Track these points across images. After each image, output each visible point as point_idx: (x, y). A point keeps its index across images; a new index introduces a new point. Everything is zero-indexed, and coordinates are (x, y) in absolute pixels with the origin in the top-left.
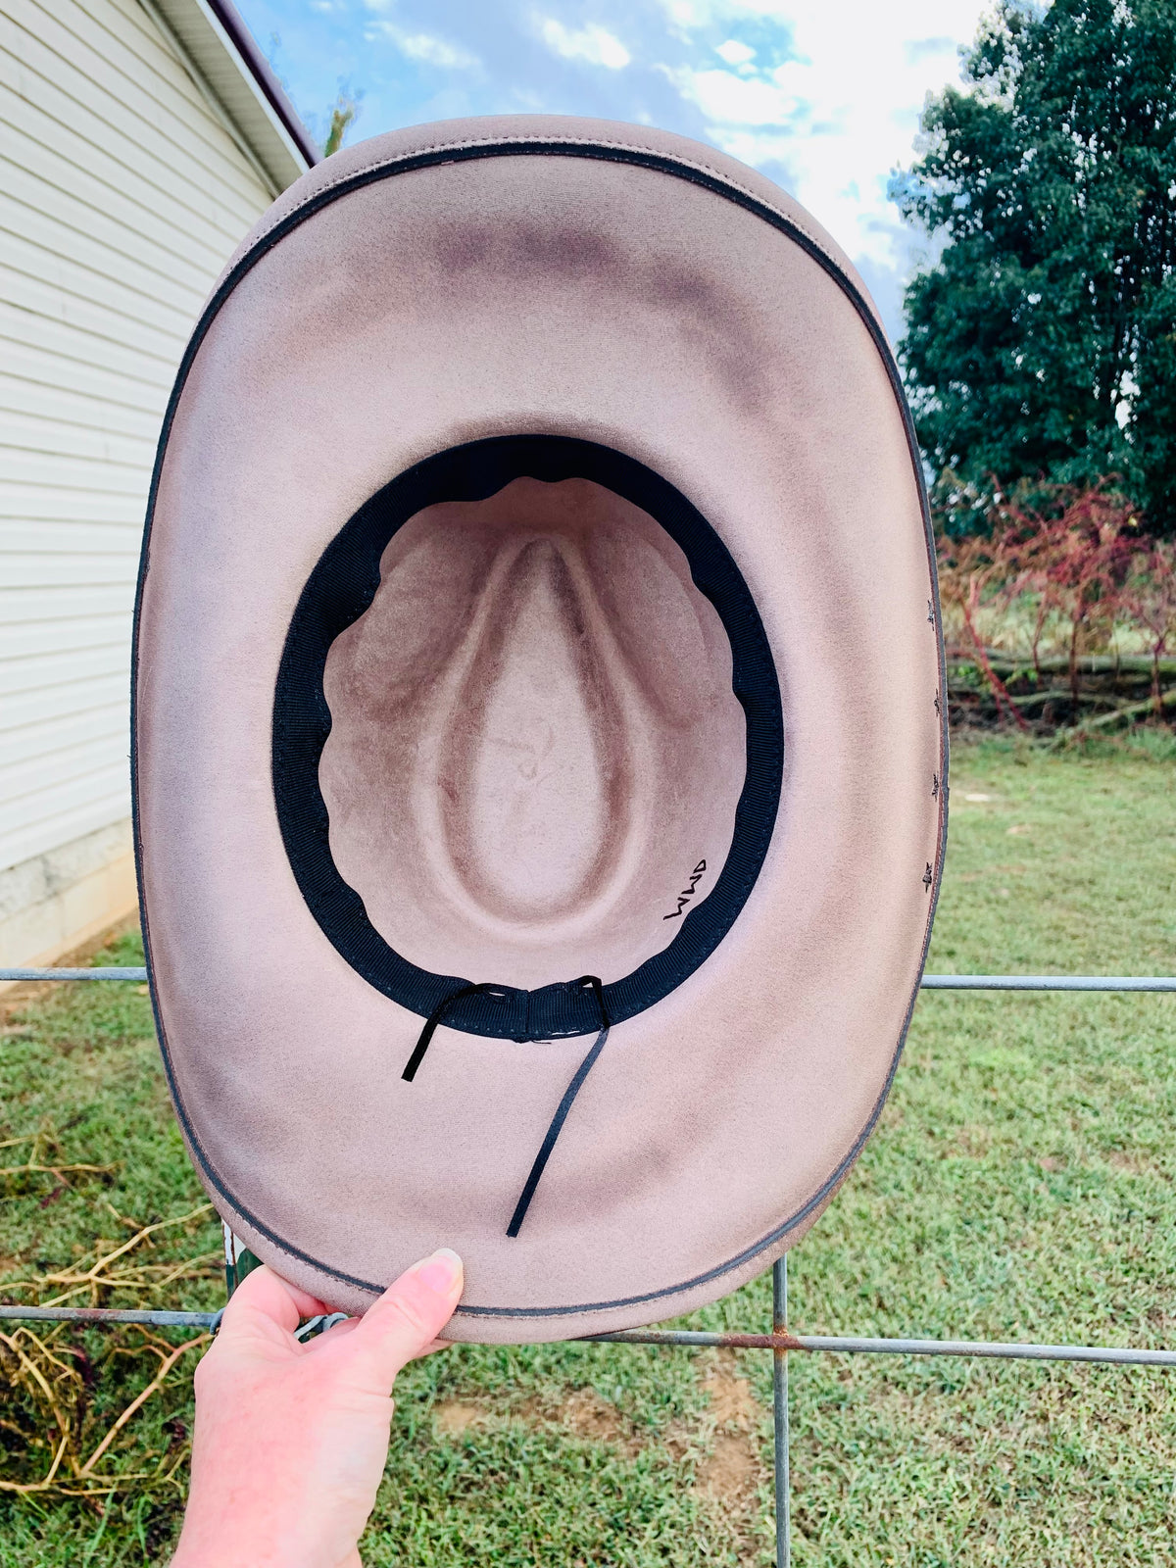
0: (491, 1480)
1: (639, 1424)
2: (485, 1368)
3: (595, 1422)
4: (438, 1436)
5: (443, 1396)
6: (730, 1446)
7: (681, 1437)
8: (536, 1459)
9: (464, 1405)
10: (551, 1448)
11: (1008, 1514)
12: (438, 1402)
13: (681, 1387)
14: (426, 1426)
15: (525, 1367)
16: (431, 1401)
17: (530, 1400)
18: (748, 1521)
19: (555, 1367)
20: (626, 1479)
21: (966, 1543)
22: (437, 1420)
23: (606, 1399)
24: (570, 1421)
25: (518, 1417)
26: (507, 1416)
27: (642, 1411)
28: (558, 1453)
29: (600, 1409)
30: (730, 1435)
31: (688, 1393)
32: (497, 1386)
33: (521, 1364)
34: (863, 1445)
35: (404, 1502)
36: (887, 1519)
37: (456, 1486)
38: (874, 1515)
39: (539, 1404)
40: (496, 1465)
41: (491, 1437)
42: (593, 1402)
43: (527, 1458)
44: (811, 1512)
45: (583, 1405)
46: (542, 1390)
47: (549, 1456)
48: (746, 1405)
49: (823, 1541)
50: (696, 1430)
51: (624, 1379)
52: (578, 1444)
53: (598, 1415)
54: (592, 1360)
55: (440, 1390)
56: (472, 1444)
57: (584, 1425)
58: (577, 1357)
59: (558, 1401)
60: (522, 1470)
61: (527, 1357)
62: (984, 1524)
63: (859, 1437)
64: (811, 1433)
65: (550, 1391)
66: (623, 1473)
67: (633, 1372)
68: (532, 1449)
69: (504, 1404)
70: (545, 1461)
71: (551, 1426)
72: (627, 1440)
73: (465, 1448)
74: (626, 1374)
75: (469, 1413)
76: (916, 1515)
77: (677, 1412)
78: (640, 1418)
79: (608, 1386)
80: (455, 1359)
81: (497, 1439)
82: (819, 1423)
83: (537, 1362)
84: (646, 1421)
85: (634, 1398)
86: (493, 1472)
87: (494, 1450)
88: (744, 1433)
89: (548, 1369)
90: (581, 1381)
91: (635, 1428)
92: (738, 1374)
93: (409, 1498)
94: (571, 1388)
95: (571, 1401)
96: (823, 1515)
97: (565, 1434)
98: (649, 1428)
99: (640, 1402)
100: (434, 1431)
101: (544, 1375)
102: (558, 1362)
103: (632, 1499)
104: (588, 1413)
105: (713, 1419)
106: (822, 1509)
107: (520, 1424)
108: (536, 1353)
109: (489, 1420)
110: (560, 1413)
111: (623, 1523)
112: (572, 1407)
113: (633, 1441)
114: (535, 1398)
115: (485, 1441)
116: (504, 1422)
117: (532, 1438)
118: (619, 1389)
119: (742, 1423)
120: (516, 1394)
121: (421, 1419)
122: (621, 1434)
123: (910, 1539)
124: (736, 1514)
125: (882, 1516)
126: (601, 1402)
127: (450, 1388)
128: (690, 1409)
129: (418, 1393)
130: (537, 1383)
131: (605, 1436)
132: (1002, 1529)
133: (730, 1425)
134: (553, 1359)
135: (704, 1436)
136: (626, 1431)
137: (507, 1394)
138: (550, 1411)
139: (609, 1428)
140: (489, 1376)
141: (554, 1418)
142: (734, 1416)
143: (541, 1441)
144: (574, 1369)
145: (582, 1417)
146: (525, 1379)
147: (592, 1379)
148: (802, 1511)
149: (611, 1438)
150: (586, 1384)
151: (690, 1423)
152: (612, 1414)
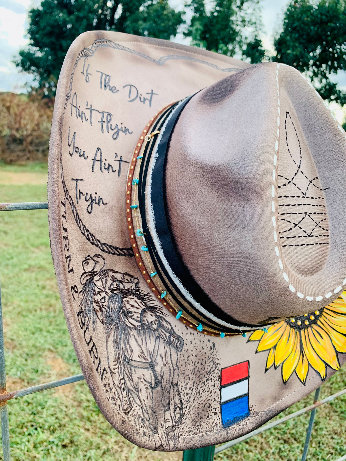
1: (30, 381)
18: (75, 397)
20: (33, 399)
29: (14, 380)
31: (43, 367)
48: (63, 365)
50: (50, 377)
53: (14, 383)
77: (43, 373)
79: (14, 373)
84: (32, 379)
92: (57, 356)
98: (34, 381)
99: (28, 374)
103: (37, 403)
105: (54, 372)
111: (35, 412)
119: (65, 371)
122: (25, 386)
128: (45, 371)
133: (61, 372)
136: (26, 384)
142: (61, 369)
151: (47, 376)
152: (19, 381)
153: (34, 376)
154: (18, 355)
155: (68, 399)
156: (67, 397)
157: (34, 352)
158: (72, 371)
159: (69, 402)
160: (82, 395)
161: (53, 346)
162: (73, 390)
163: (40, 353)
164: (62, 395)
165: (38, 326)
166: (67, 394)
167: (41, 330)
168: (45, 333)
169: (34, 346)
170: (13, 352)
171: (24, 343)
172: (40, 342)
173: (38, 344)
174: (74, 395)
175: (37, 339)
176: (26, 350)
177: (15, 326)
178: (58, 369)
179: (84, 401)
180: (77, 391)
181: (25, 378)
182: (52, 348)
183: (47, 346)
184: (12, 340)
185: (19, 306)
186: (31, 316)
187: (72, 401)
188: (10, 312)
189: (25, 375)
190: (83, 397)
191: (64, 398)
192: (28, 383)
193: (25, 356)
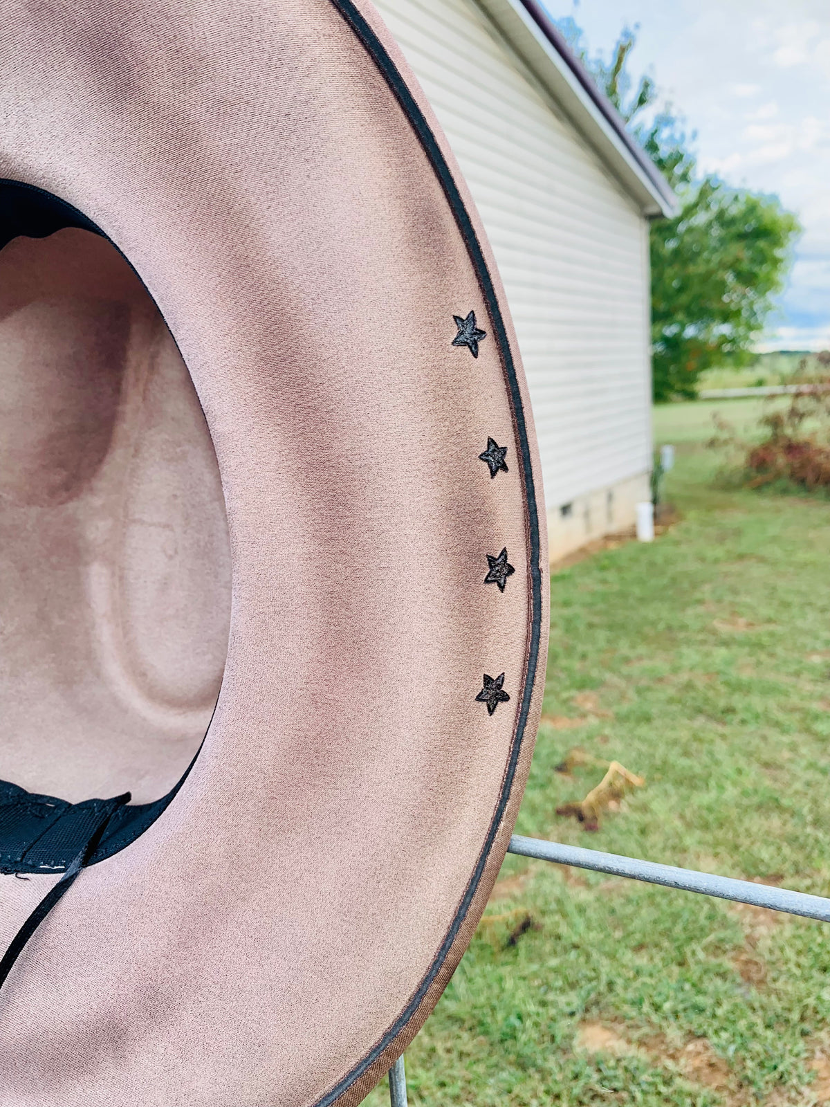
0: (614, 1096)
2: (625, 1002)
4: (578, 1050)
5: (588, 1016)
8: (652, 1089)
9: (605, 1028)
10: (667, 1082)
12: (584, 1020)
13: (789, 1060)
14: (570, 1037)
15: (657, 1008)
16: (578, 1017)
17: (657, 1036)
19: (682, 1015)
22: (580, 1035)
23: (719, 1052)
25: (643, 1050)
26: (634, 1046)
27: (749, 1073)
28: (671, 1090)
32: (632, 1018)
33: (653, 1004)
35: (541, 1094)
37: (585, 1094)
39: (663, 1042)
40: (617, 1084)
41: (619, 1060)
42: (709, 1053)
43: (645, 1087)
45: (699, 1053)
47: (663, 1089)
51: (739, 1040)
52: (688, 1086)
54: (714, 1016)
55: (587, 1010)
56: (602, 1062)
57: (698, 1070)
58: (700, 1010)
60: (639, 1096)
61: (657, 1000)
65: (674, 1034)
67: (747, 1034)
68: (651, 1079)
69: (635, 1035)
70: (659, 1093)
71: (670, 1064)
72: (732, 1094)
73: (598, 1063)
74: (742, 1036)
75: (607, 1035)
78: (746, 1078)
80: (603, 988)
81: (624, 1063)
83: (667, 1006)
85: (744, 1059)
86: (615, 1090)
87: (620, 1072)
89: (676, 1014)
90: (700, 1032)
91: (741, 1086)
93: (547, 1092)
94: (692, 1036)
95: (691, 1047)
97: (680, 1075)
100: (575, 1042)
101: (672, 1019)
102: (685, 1010)
107: (643, 1055)
108: (667, 999)
109: (620, 1047)
110: (678, 1055)
112: (690, 1053)
113: (739, 1096)
114: (661, 1036)
115: (612, 1063)
116: (632, 1051)
117: (651, 1071)
118: (732, 1048)
120: (646, 1030)
121: (566, 1031)
126: (715, 1054)
127: (595, 1011)
129: (568, 1010)
130: (664, 1024)
131: (714, 1085)
134: (681, 1007)
137: (638, 1027)
138: (671, 1051)
139: (720, 1080)
140: (627, 1009)
141: (673, 1057)
143: (657, 1075)
144: (697, 1020)
145: (697, 1063)
146: (655, 1018)
147: (710, 1032)
149: (718, 1089)
150: (704, 1036)
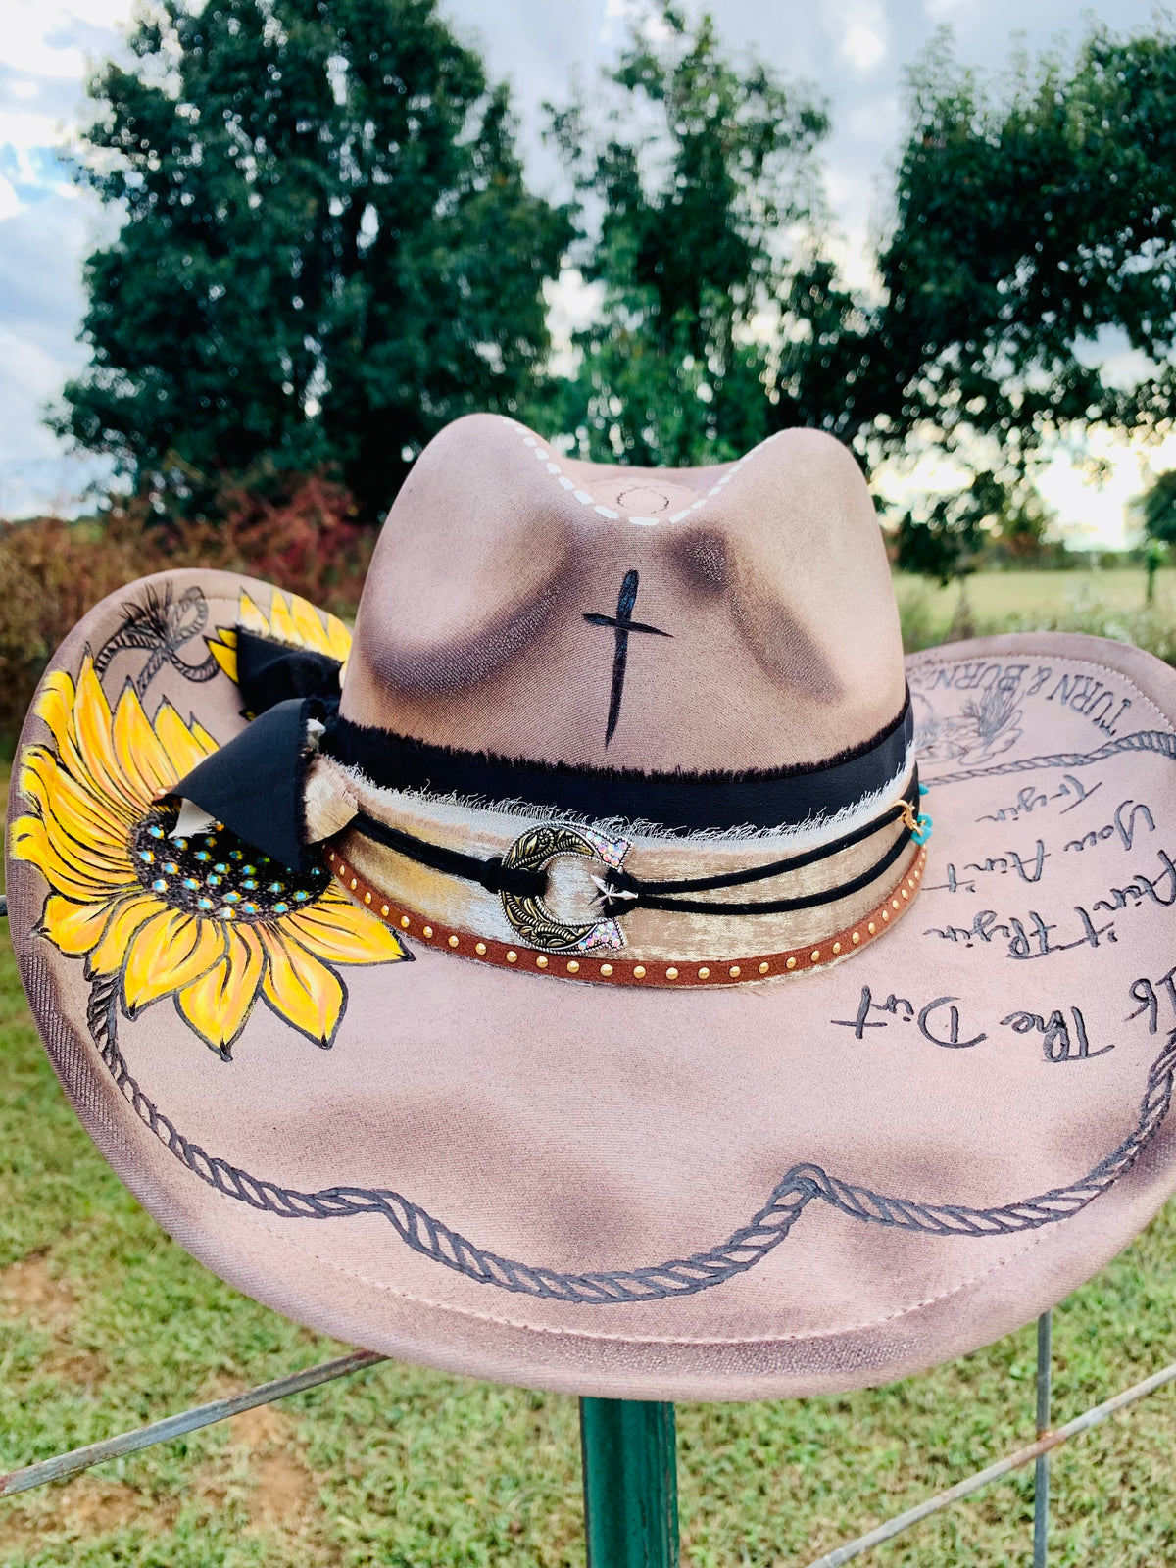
1: (161, 1489)
3: (104, 1510)
6: (271, 1467)
7: (216, 1481)
11: (554, 1411)
18: (319, 1532)
20: (174, 1552)
21: (529, 1453)
24: (75, 1522)
29: (106, 1493)
30: (268, 1457)
34: (404, 1407)
36: (453, 1464)
38: (441, 1467)
44: (379, 1493)
46: (23, 1504)
48: (272, 1423)
49: (401, 1514)
50: (228, 1468)
53: (106, 1501)
59: (47, 1506)
62: (538, 1429)
63: (397, 1401)
64: (349, 1420)
66: (167, 1547)
76: (479, 1449)
77: (204, 1458)
82: (354, 1407)
84: (166, 1483)
88: (282, 1447)
96: (390, 1491)
98: (175, 1489)
99: (152, 1466)
104: (93, 1504)
105: (244, 1447)
106: (389, 1485)
119: (277, 1439)
122: (144, 1509)
123: (479, 1472)
124: (304, 1531)
125: (448, 1466)
128: (212, 1449)
132: (553, 1426)
133: (265, 1447)
135: (240, 1470)
136: (148, 1502)
142: (265, 1434)
148: (371, 1497)
151: (218, 1463)
152: (124, 1492)
153: (174, 1470)
154: (116, 1401)
155: (296, 1541)
156: (290, 1532)
157: (169, 1383)
158: (303, 1437)
159: (298, 1549)
160: (342, 1519)
161: (235, 1357)
162: (310, 1508)
163: (191, 1385)
164: (275, 1527)
165: (178, 1290)
166: (288, 1523)
167: (189, 1304)
168: (202, 1314)
169: (170, 1364)
170: (96, 1394)
171: (134, 1357)
172: (187, 1349)
173: (181, 1356)
174: (316, 1526)
175: (176, 1337)
176: (142, 1382)
177: (102, 1301)
178: (254, 1435)
179: (353, 1540)
180: (324, 1507)
181: (141, 1480)
182: (230, 1364)
183: (214, 1359)
184: (93, 1350)
185: (111, 1228)
186: (152, 1260)
187: (311, 1548)
188: (81, 1253)
189: (144, 1469)
190: (348, 1527)
191: (282, 1537)
192: (155, 1496)
193: (138, 1401)
